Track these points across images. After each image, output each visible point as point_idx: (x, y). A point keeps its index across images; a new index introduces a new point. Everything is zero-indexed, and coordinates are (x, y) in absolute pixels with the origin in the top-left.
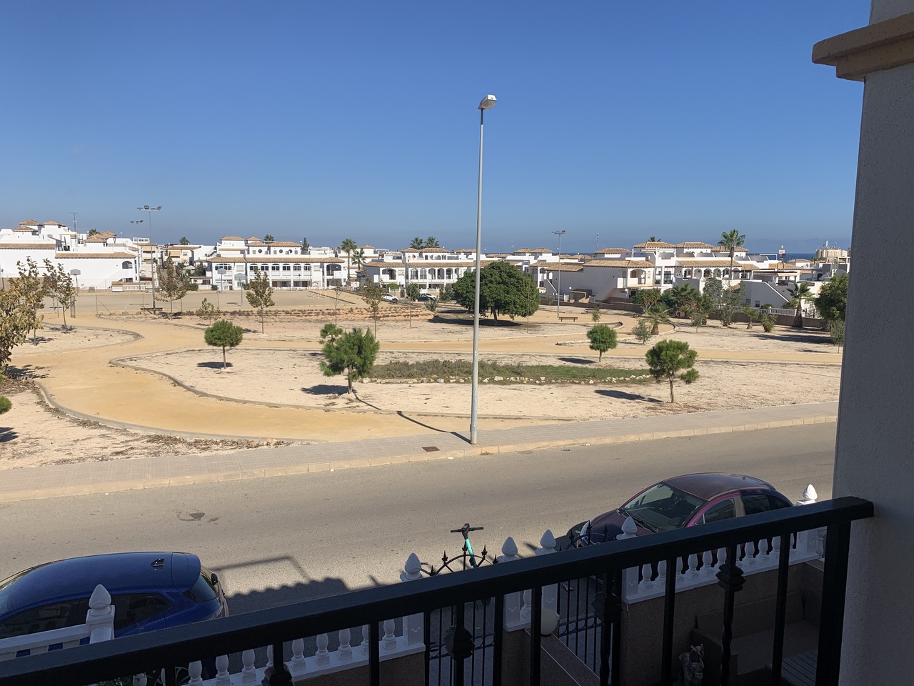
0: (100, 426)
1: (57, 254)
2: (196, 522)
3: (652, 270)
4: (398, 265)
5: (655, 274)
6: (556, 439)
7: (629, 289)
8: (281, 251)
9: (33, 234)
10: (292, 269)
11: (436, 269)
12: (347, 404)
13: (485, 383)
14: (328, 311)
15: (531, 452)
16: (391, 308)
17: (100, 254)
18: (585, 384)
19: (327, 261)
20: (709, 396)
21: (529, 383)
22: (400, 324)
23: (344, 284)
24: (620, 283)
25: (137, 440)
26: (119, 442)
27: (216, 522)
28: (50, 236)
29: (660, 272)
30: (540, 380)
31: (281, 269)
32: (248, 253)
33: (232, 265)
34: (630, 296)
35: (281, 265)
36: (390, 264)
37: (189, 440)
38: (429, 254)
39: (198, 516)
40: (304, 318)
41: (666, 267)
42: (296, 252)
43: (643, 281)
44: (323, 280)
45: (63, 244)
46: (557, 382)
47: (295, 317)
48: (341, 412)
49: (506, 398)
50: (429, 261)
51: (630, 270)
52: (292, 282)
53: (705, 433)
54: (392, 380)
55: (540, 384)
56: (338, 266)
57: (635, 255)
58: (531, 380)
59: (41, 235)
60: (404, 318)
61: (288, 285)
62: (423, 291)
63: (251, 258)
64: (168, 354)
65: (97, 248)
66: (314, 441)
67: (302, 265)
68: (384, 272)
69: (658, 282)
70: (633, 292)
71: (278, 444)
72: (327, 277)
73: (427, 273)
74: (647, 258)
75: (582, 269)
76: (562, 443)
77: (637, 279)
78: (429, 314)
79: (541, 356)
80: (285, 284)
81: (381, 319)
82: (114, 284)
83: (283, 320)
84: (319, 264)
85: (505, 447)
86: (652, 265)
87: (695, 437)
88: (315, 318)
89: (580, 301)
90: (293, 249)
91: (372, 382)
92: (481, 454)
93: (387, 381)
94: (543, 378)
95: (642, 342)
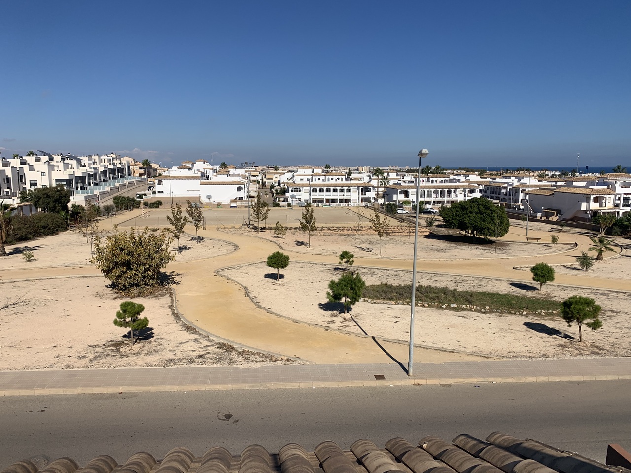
0: (196, 331)
1: (201, 182)
2: (226, 422)
3: (612, 196)
4: (411, 187)
5: (615, 199)
6: (472, 377)
7: (592, 211)
8: (332, 179)
9: (189, 170)
10: (338, 191)
11: (439, 190)
12: (342, 322)
13: (443, 308)
14: (355, 228)
15: (450, 386)
16: (398, 226)
17: (225, 182)
18: (519, 314)
19: (362, 185)
20: (617, 335)
21: (476, 311)
22: (403, 239)
23: (373, 201)
24: (584, 206)
25: (212, 346)
26: (202, 347)
27: (236, 423)
28: (198, 170)
29: (619, 198)
30: (484, 309)
31: (332, 191)
32: (312, 181)
33: (301, 188)
34: (592, 217)
35: (332, 189)
36: (405, 187)
37: (239, 350)
38: (434, 179)
39: (228, 417)
40: (339, 232)
41: (625, 194)
42: (342, 180)
43: (604, 205)
44: (359, 198)
45: (205, 174)
46: (497, 312)
47: (333, 232)
48: (335, 332)
49: (453, 326)
50: (435, 184)
51: (592, 197)
52: (338, 200)
53: (594, 379)
54: (378, 301)
55: (484, 313)
56: (369, 188)
57: (598, 184)
58: (478, 308)
59: (193, 170)
60: (407, 234)
61: (335, 201)
62: (428, 207)
63: (313, 184)
64: (250, 264)
65: (223, 178)
66: (308, 361)
67: (345, 188)
68: (401, 193)
69: (617, 206)
70: (595, 213)
71: (288, 360)
72: (361, 196)
73: (432, 193)
74: (609, 186)
75: (553, 194)
76: (474, 380)
77: (599, 203)
78: (426, 231)
79: (497, 280)
80: (333, 201)
81: (391, 234)
82: (232, 201)
83: (326, 234)
84: (356, 187)
85: (431, 381)
86: (612, 192)
87: (584, 382)
88: (346, 232)
89: (550, 219)
90: (340, 177)
91: (365, 301)
92: (414, 385)
93: (375, 301)
94: (487, 308)
95: (584, 269)
